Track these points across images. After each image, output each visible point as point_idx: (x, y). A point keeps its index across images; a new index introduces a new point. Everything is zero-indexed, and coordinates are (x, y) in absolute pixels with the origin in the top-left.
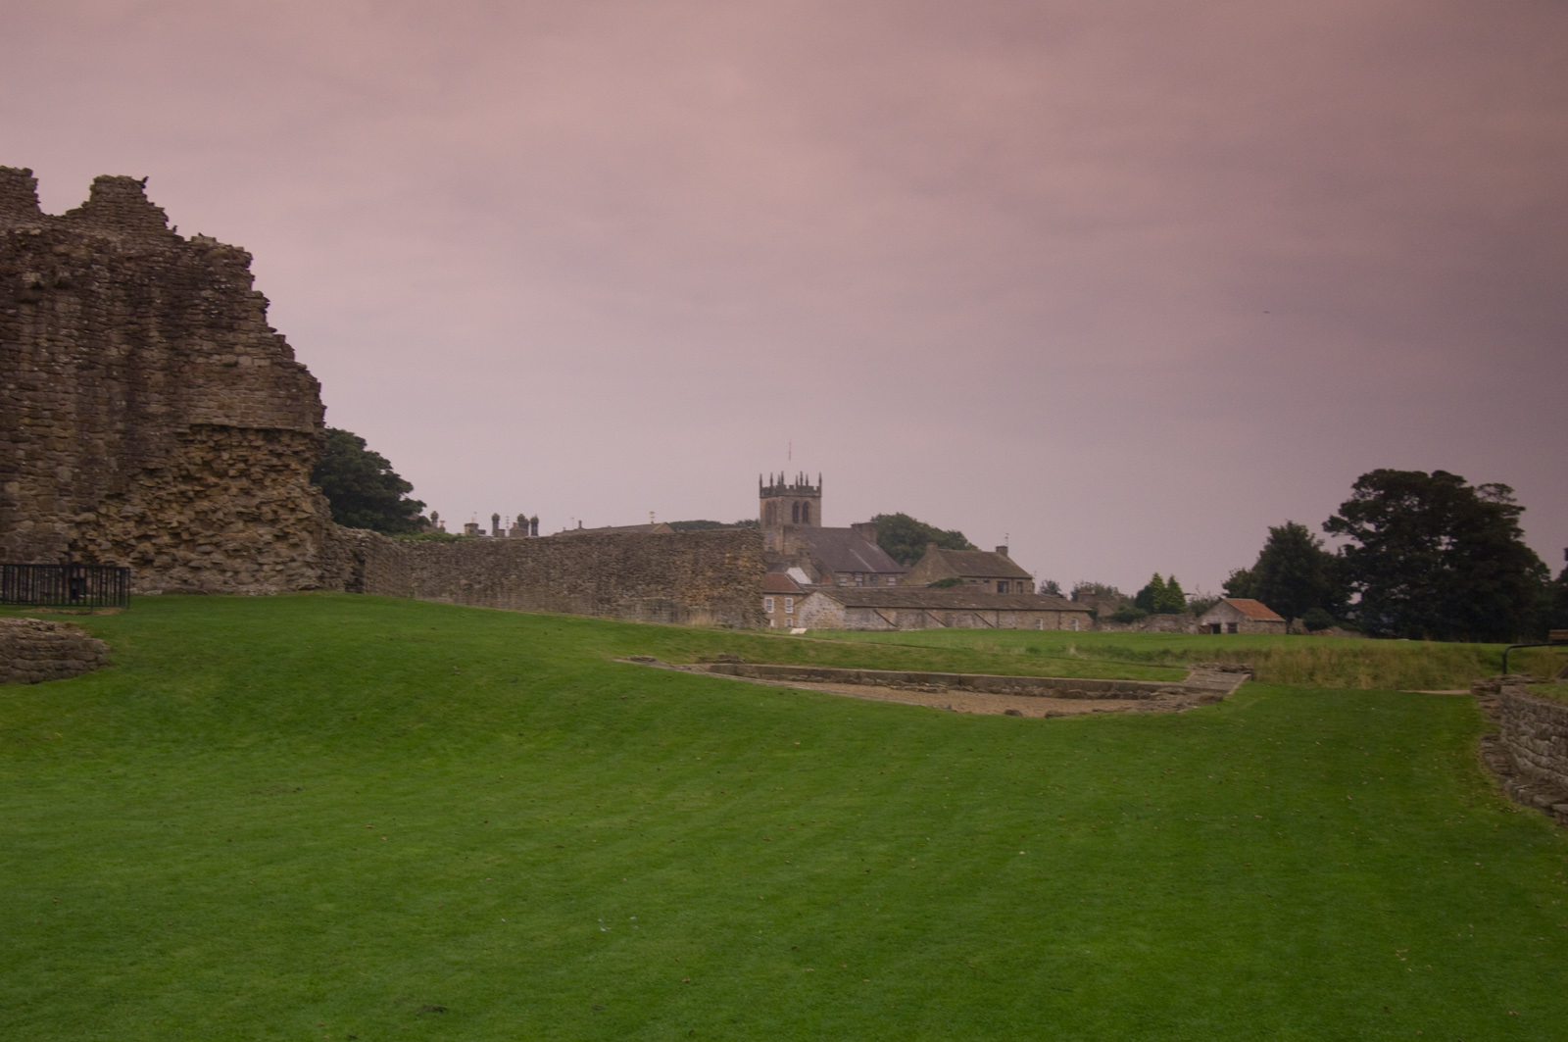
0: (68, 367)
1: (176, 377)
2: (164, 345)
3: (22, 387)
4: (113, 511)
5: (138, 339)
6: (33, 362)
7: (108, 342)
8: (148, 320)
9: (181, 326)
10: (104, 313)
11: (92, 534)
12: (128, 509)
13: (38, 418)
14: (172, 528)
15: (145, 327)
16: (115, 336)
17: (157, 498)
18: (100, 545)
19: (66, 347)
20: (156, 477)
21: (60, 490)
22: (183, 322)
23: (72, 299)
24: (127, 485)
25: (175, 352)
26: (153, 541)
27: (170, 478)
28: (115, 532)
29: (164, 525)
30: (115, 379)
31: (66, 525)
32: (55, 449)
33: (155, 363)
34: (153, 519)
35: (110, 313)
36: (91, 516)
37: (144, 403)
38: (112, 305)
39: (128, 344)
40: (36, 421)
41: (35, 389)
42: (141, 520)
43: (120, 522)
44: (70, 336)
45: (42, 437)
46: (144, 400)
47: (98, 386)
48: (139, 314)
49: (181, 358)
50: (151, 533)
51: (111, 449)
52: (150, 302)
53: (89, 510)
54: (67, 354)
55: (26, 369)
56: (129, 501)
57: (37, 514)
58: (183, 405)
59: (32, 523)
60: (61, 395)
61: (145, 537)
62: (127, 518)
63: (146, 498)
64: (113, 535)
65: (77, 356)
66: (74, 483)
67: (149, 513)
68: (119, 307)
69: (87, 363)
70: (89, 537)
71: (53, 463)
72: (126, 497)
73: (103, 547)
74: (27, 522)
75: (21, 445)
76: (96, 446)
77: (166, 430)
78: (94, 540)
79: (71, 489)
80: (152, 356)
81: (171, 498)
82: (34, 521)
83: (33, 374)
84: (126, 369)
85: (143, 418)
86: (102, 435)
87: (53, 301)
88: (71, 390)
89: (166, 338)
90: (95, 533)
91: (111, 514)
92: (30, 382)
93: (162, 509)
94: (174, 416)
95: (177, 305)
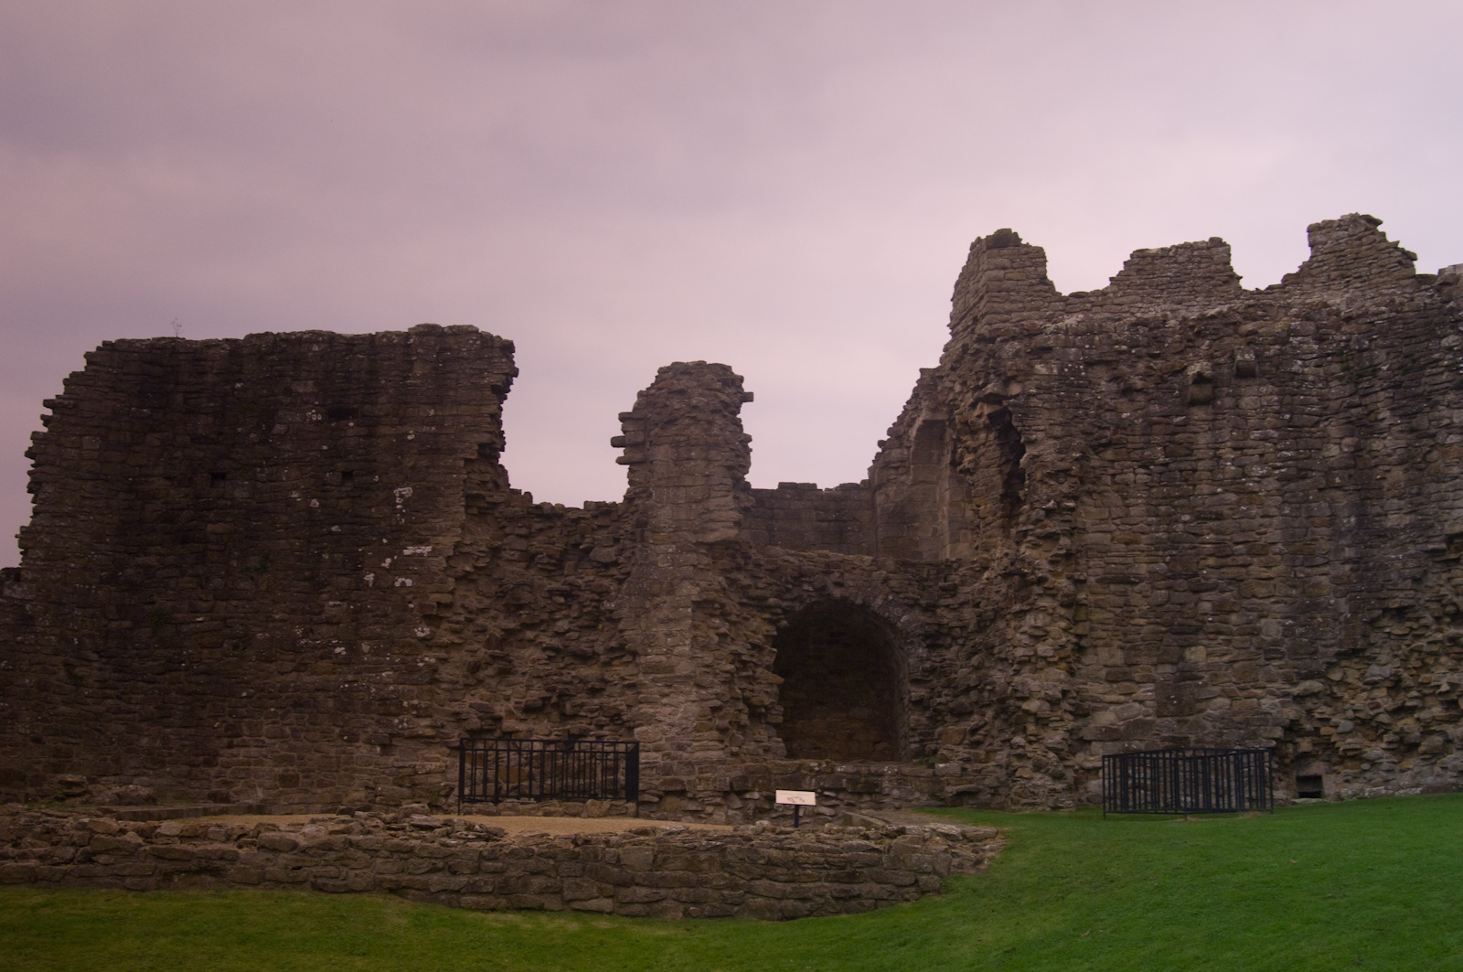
0: (1265, 482)
1: (1421, 470)
2: (1399, 428)
3: (1201, 517)
4: (1352, 676)
5: (1364, 427)
6: (1214, 481)
7: (1325, 438)
8: (1374, 398)
9: (1420, 395)
10: (1315, 399)
11: (1323, 710)
12: (1375, 671)
13: (1228, 556)
14: (1441, 694)
15: (1371, 407)
16: (1333, 429)
17: (1412, 651)
18: (1336, 726)
19: (1262, 455)
20: (1408, 620)
21: (1266, 652)
22: (1420, 390)
23: (1264, 389)
24: (1365, 636)
25: (1414, 434)
26: (1416, 716)
27: (1428, 619)
28: (1358, 705)
29: (1428, 692)
30: (1338, 488)
31: (1277, 700)
32: (1254, 596)
33: (1389, 455)
34: (1409, 682)
35: (1323, 399)
36: (1316, 685)
37: (1379, 515)
38: (1327, 386)
39: (1352, 436)
40: (1224, 560)
41: (1219, 517)
42: (1396, 685)
43: (1364, 690)
44: (1265, 439)
45: (1236, 581)
46: (1379, 510)
47: (1312, 502)
48: (1362, 392)
49: (1425, 441)
50: (1409, 704)
51: (1340, 588)
52: (1374, 370)
53: (1311, 676)
54: (1264, 463)
55: (1205, 491)
56: (1372, 659)
57: (1234, 687)
58: (1431, 509)
59: (1227, 701)
60: (1260, 520)
61: (1401, 711)
62: (1374, 685)
63: (1400, 652)
64: (1355, 711)
65: (1279, 464)
66: (1286, 640)
67: (1405, 675)
68: (1335, 389)
69: (1293, 471)
70: (1318, 716)
71: (1253, 615)
72: (1367, 654)
73: (1340, 729)
74: (1219, 700)
75: (1206, 596)
76: (1317, 585)
77: (1412, 550)
78: (1328, 720)
79: (1283, 649)
80: (1385, 447)
81: (1435, 648)
82: (1229, 697)
83: (1216, 498)
84: (1352, 471)
85: (1380, 536)
86: (1326, 569)
87: (1238, 396)
88: (1273, 511)
89: (1401, 417)
90: (1328, 710)
91: (1349, 680)
92: (1214, 510)
93: (1424, 667)
94: (1422, 528)
95: (1411, 367)
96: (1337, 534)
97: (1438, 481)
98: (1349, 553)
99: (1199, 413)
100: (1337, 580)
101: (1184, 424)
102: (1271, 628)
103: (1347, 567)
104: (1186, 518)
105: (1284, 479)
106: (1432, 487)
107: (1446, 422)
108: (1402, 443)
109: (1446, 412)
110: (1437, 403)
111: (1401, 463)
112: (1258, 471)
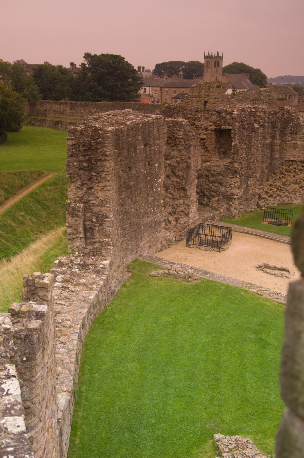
0: (260, 148)
1: (282, 147)
2: (280, 139)
3: (252, 155)
4: (266, 184)
5: (273, 137)
6: (254, 148)
7: (267, 139)
8: (276, 132)
10: (267, 131)
12: (269, 183)
13: (254, 162)
14: (277, 187)
15: (275, 134)
16: (268, 137)
17: (275, 179)
19: (260, 142)
20: (275, 174)
21: (257, 181)
22: (284, 133)
24: (269, 177)
25: (282, 141)
26: (273, 191)
27: (278, 174)
28: (265, 189)
29: (275, 186)
30: (268, 149)
32: (256, 170)
33: (277, 144)
34: (273, 185)
37: (274, 155)
39: (271, 139)
41: (254, 155)
42: (271, 185)
44: (260, 139)
45: (255, 167)
47: (265, 151)
48: (274, 131)
49: (284, 142)
50: (273, 189)
51: (266, 168)
52: (277, 127)
53: (262, 185)
56: (269, 181)
57: (253, 188)
58: (283, 155)
59: (252, 191)
60: (258, 155)
61: (271, 190)
63: (272, 180)
65: (261, 144)
66: (260, 178)
67: (272, 183)
68: (269, 129)
69: (263, 145)
71: (256, 174)
75: (251, 170)
77: (279, 162)
79: (259, 180)
80: (277, 142)
81: (278, 179)
83: (254, 151)
84: (270, 146)
85: (274, 159)
86: (265, 164)
88: (260, 153)
89: (280, 137)
92: (253, 153)
93: (275, 182)
94: (281, 158)
95: (284, 128)
96: (267, 158)
97: (285, 150)
98: (269, 161)
99: (253, 134)
100: (266, 166)
101: (251, 136)
102: (258, 176)
103: (268, 164)
104: (250, 155)
105: (262, 147)
106: (284, 151)
107: (288, 139)
108: (280, 142)
109: (288, 138)
110: (287, 136)
111: (279, 145)
112: (259, 145)
